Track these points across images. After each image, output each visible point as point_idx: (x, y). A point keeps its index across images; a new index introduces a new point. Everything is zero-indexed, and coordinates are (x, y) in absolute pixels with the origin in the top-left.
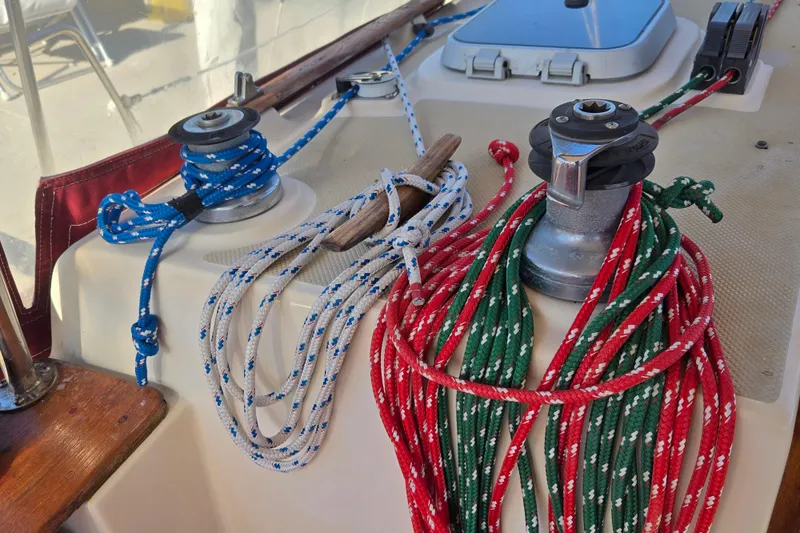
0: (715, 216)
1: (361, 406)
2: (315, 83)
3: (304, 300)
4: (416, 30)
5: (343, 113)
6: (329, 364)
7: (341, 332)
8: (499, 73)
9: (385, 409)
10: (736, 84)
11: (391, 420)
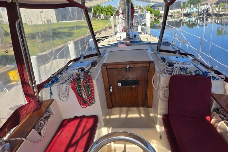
0: (91, 73)
1: (71, 90)
2: (58, 74)
3: (64, 85)
4: (66, 68)
5: (62, 76)
6: (68, 89)
7: (68, 86)
8: (75, 69)
9: (73, 89)
10: (95, 66)
11: (73, 90)
